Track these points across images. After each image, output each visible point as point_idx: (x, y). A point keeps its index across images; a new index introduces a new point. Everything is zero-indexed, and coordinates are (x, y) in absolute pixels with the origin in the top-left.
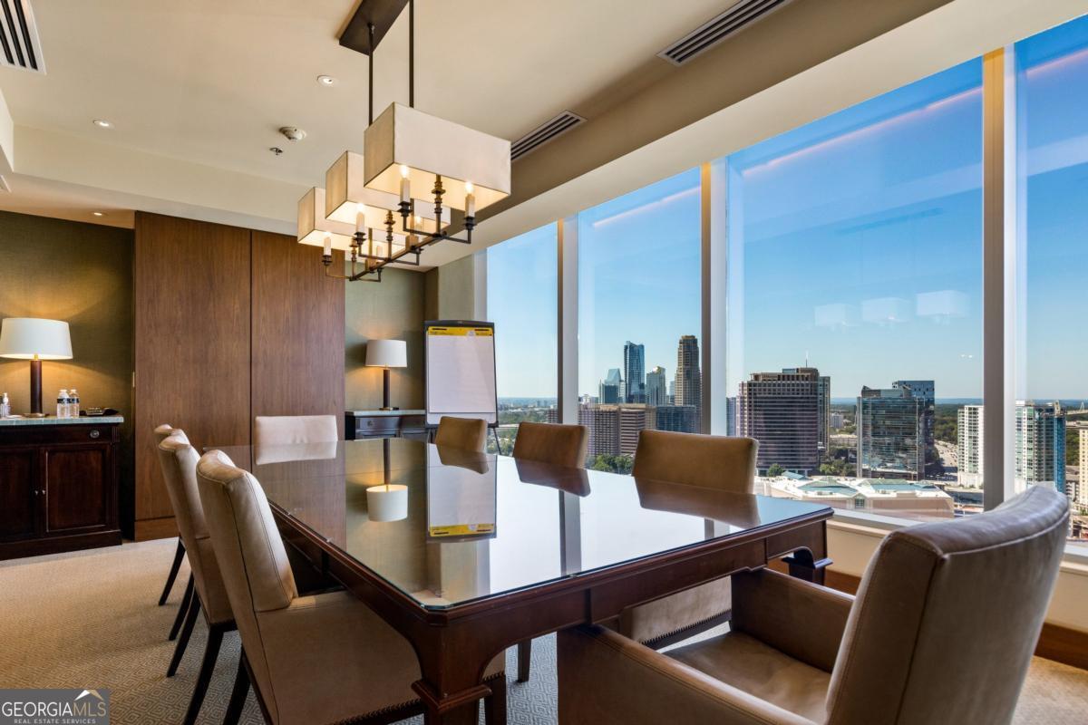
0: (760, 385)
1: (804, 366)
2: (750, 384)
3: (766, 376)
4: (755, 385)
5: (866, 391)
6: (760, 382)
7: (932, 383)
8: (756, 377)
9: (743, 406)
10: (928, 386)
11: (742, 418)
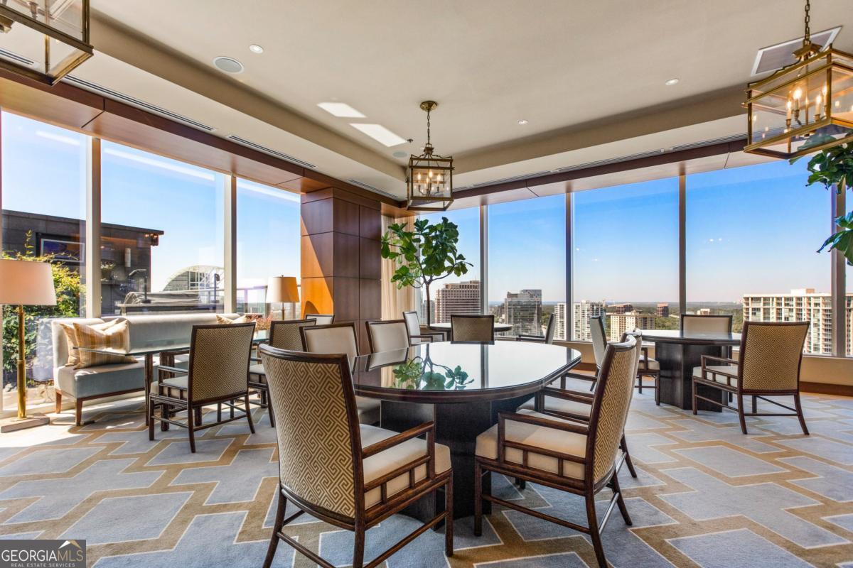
0: (449, 291)
1: (474, 280)
2: (443, 291)
3: (452, 285)
4: (446, 291)
5: (510, 295)
6: (449, 289)
7: (540, 291)
8: (447, 286)
9: (439, 305)
10: (537, 293)
11: (439, 313)
